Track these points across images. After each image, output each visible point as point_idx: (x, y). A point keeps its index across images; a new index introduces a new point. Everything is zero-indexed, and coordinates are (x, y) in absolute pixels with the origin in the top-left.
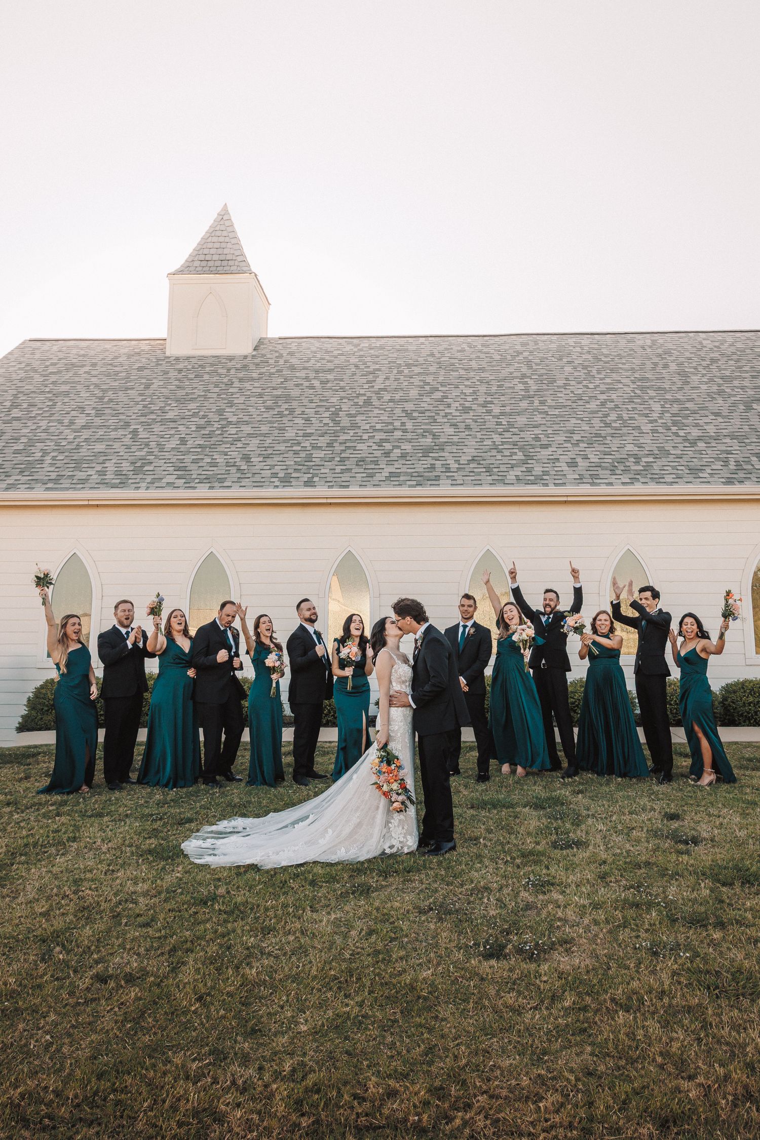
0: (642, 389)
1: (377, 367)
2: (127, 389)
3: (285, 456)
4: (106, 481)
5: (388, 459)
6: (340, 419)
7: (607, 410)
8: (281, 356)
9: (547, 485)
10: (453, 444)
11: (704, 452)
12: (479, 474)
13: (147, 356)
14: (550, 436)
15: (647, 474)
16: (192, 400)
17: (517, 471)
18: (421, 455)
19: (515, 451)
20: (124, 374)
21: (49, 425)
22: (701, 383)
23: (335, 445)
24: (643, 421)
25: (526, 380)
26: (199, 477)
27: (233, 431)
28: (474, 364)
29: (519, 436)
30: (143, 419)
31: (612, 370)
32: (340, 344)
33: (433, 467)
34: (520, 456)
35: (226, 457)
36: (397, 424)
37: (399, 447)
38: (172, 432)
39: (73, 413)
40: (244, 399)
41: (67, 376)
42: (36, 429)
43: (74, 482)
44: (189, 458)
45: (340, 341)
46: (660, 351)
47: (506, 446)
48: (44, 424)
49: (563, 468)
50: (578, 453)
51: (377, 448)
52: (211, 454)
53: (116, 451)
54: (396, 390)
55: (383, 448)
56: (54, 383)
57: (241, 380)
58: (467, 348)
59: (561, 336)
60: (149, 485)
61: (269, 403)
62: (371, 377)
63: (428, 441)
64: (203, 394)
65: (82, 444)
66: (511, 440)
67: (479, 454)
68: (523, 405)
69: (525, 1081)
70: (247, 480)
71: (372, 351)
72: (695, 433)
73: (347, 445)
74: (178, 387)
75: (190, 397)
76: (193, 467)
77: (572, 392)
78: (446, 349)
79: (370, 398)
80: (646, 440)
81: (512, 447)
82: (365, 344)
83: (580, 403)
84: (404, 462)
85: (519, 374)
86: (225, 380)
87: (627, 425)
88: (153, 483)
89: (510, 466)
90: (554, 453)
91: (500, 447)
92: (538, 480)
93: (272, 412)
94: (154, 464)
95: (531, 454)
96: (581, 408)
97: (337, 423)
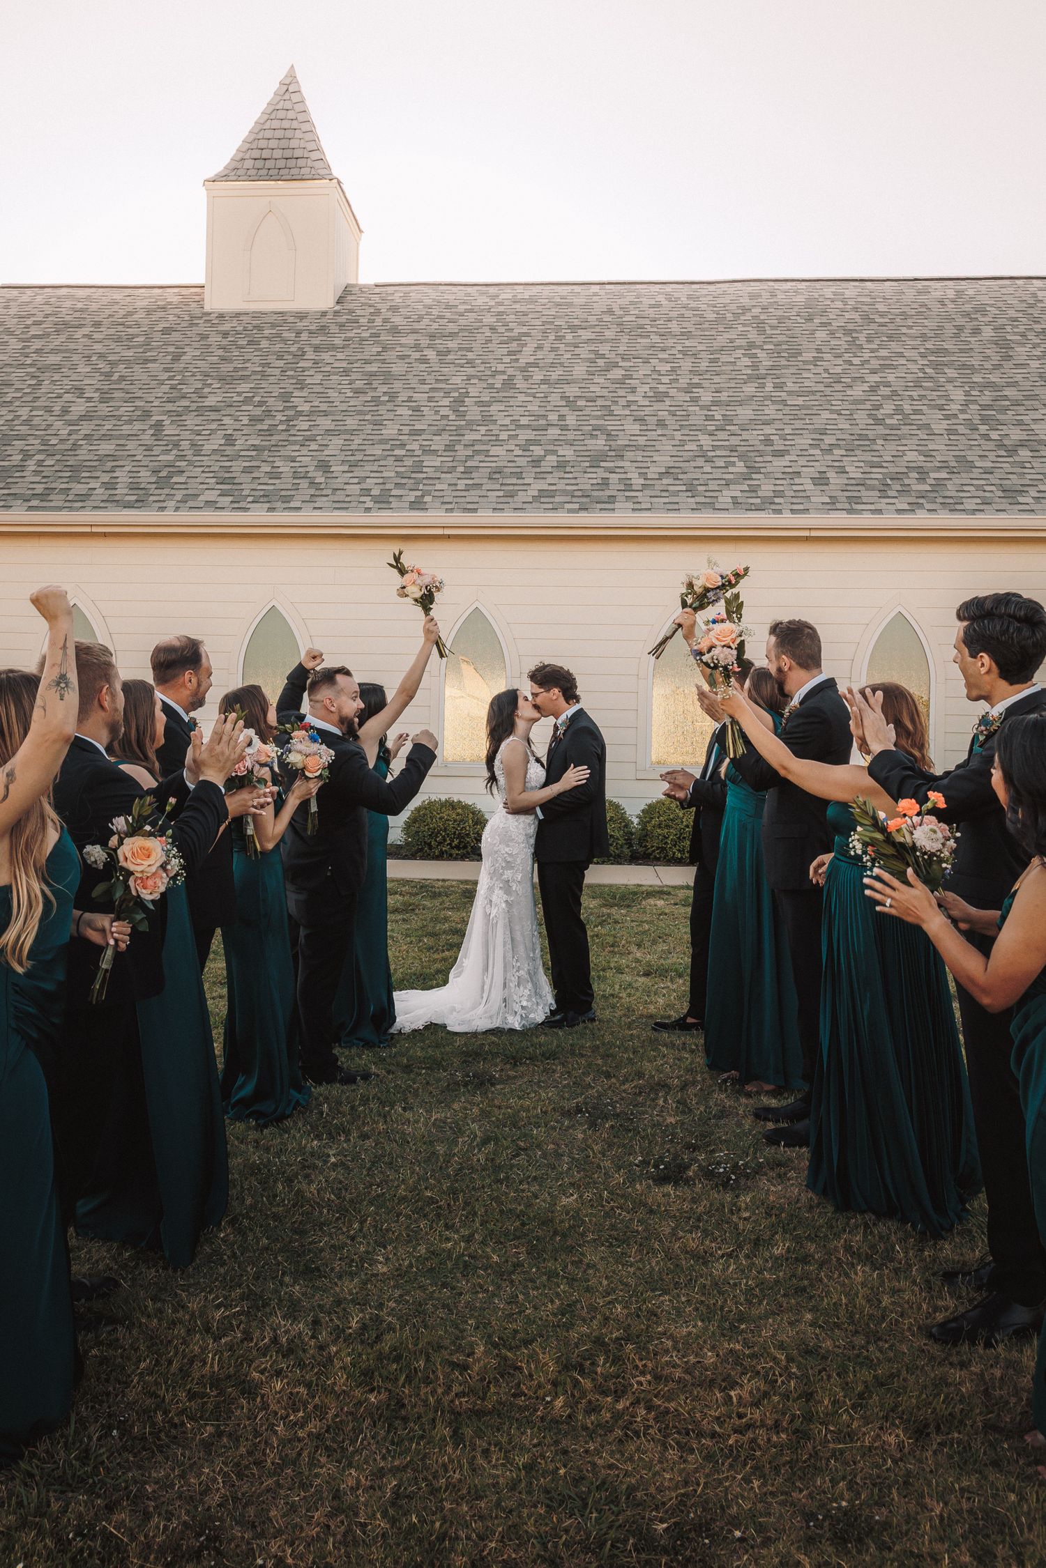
0: (937, 366)
1: (525, 330)
2: (147, 361)
3: (382, 463)
4: (116, 498)
5: (538, 470)
6: (465, 409)
7: (879, 398)
8: (378, 312)
9: (779, 512)
10: (637, 448)
11: (1028, 465)
12: (676, 494)
13: (177, 311)
14: (788, 437)
15: (938, 498)
16: (243, 378)
17: (735, 491)
18: (588, 464)
19: (732, 459)
20: (141, 339)
21: (34, 413)
22: (1030, 358)
23: (457, 447)
24: (934, 416)
25: (754, 351)
26: (253, 493)
27: (305, 426)
28: (674, 327)
29: (740, 438)
30: (169, 407)
31: (890, 337)
32: (468, 295)
33: (605, 483)
34: (740, 467)
35: (293, 464)
36: (553, 417)
37: (554, 452)
38: (214, 426)
39: (68, 397)
40: (321, 377)
41: (57, 341)
42: (13, 420)
43: (70, 498)
44: (238, 466)
45: (469, 289)
46: (968, 307)
47: (718, 453)
48: (24, 412)
49: (806, 487)
50: (830, 463)
51: (520, 453)
52: (271, 459)
53: (130, 453)
54: (553, 365)
55: (530, 453)
56: (37, 351)
57: (317, 349)
58: (664, 302)
59: (813, 284)
60: (178, 505)
61: (359, 384)
62: (514, 346)
63: (600, 443)
64: (260, 369)
65: (80, 442)
66: (727, 443)
67: (677, 465)
68: (749, 389)
69: (710, 1358)
70: (325, 499)
71: (517, 306)
72: (1016, 434)
73: (476, 448)
74: (223, 359)
75: (240, 373)
76: (245, 478)
77: (826, 370)
78: (632, 303)
79: (511, 378)
80: (938, 445)
81: (728, 453)
82: (506, 295)
83: (838, 387)
84: (562, 475)
85: (743, 343)
86: (293, 349)
87: (910, 422)
88: (186, 502)
89: (724, 482)
90: (793, 464)
91: (710, 454)
92: (767, 504)
93: (363, 398)
94: (186, 474)
95: (757, 465)
96: (839, 396)
97: (461, 415)
